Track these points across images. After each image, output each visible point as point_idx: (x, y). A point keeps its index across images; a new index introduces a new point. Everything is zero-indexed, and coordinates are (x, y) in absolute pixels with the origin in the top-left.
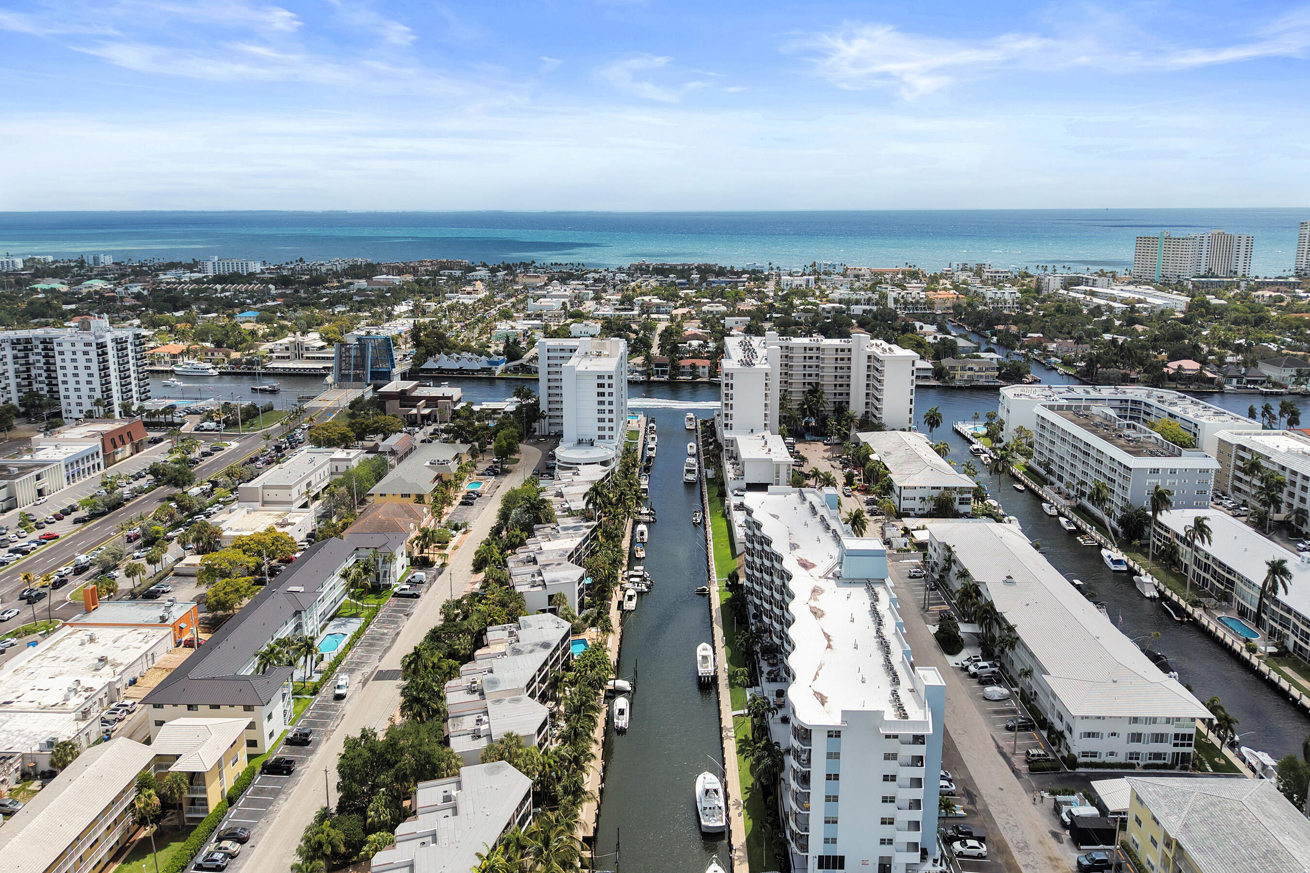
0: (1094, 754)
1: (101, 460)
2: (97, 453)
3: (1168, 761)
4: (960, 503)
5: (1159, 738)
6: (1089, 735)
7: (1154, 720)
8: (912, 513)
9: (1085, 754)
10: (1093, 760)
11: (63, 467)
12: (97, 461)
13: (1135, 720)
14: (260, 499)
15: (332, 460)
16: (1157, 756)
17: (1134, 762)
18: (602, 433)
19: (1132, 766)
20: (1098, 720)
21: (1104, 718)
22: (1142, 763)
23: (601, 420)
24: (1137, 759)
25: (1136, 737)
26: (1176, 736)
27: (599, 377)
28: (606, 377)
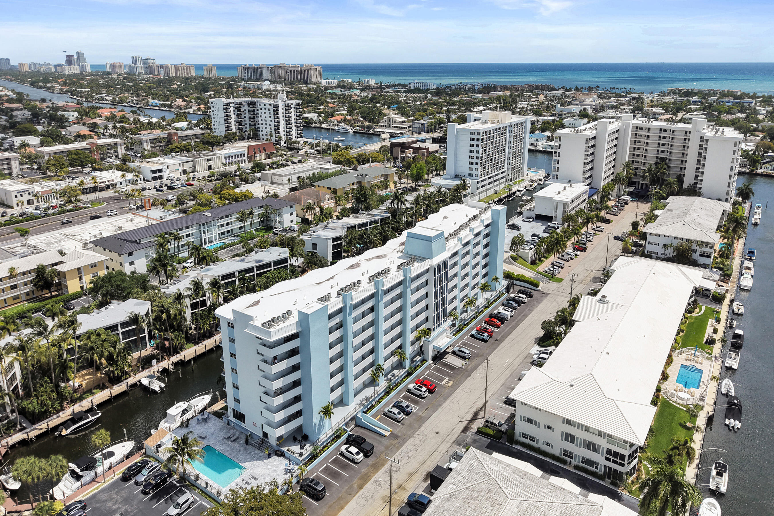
0: (533, 439)
1: (246, 158)
2: (244, 154)
3: (601, 471)
4: (701, 255)
5: (592, 447)
6: (528, 420)
7: (587, 429)
8: (654, 256)
9: (525, 436)
10: (531, 443)
11: (223, 158)
12: (244, 158)
13: (569, 422)
14: (270, 180)
15: (321, 168)
16: (590, 462)
17: (568, 459)
18: (471, 172)
19: (564, 462)
20: (535, 410)
21: (540, 410)
22: (574, 463)
23: (471, 163)
24: (572, 458)
25: (570, 438)
26: (609, 452)
27: (472, 133)
28: (476, 134)
